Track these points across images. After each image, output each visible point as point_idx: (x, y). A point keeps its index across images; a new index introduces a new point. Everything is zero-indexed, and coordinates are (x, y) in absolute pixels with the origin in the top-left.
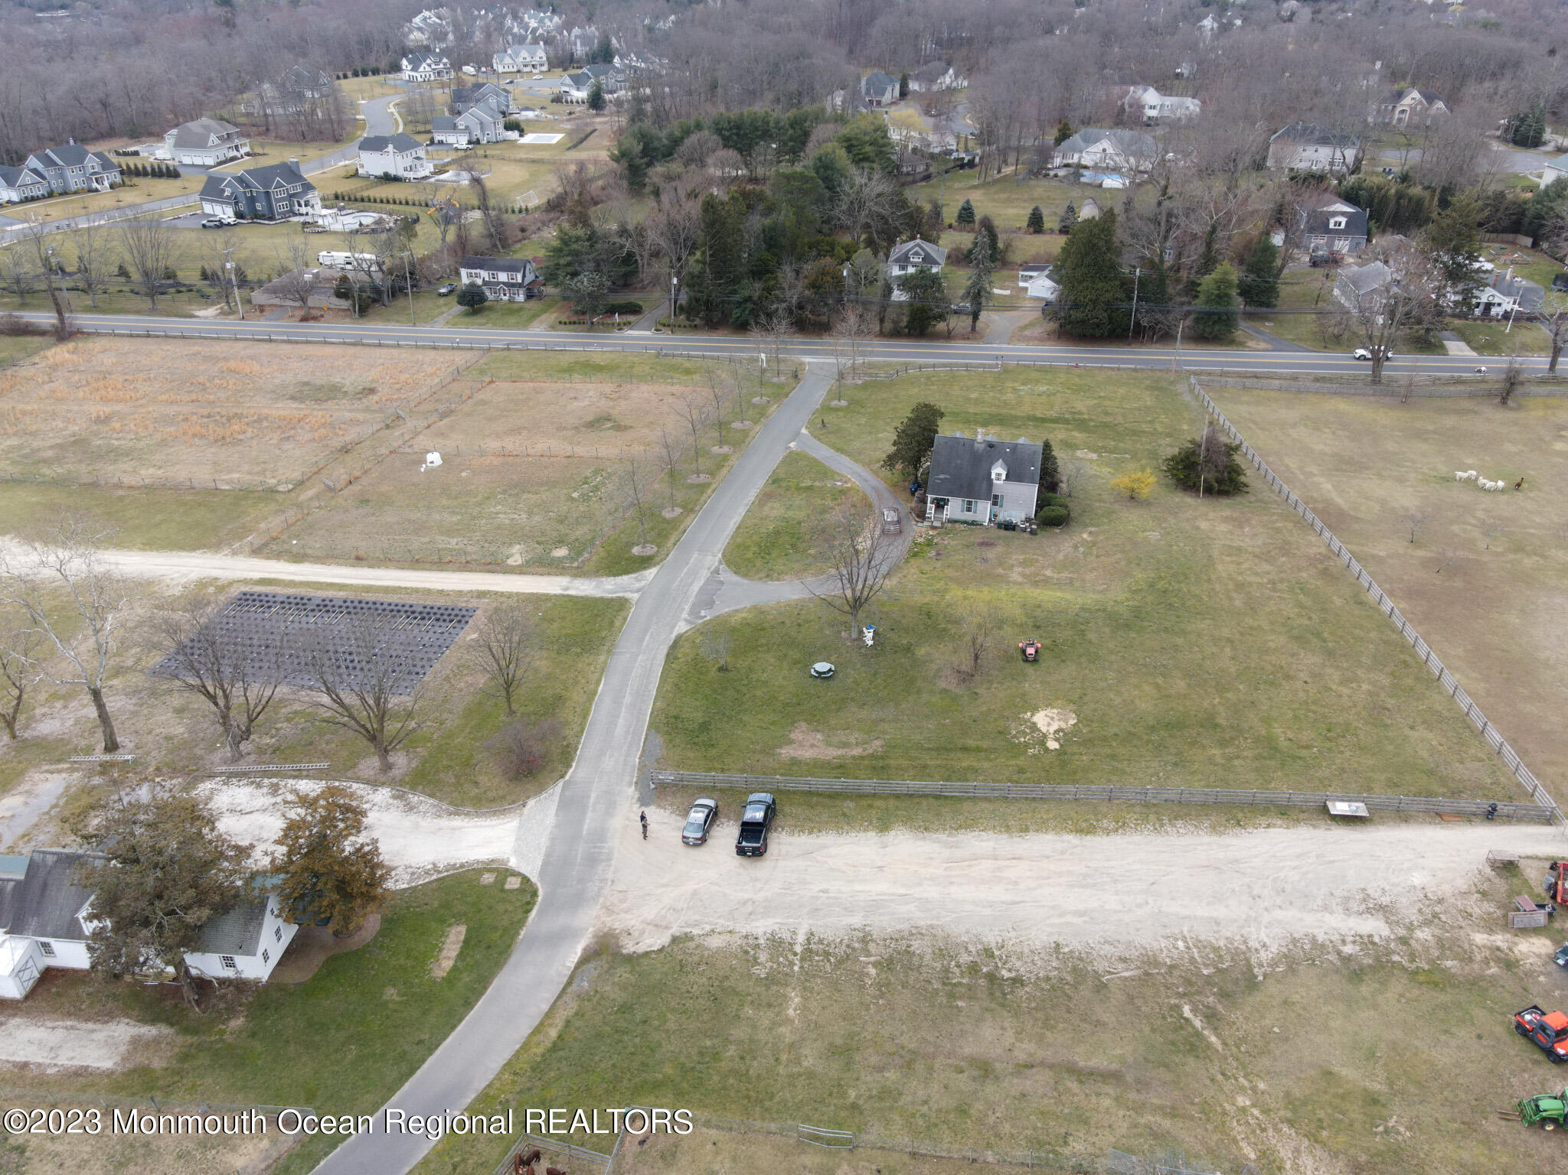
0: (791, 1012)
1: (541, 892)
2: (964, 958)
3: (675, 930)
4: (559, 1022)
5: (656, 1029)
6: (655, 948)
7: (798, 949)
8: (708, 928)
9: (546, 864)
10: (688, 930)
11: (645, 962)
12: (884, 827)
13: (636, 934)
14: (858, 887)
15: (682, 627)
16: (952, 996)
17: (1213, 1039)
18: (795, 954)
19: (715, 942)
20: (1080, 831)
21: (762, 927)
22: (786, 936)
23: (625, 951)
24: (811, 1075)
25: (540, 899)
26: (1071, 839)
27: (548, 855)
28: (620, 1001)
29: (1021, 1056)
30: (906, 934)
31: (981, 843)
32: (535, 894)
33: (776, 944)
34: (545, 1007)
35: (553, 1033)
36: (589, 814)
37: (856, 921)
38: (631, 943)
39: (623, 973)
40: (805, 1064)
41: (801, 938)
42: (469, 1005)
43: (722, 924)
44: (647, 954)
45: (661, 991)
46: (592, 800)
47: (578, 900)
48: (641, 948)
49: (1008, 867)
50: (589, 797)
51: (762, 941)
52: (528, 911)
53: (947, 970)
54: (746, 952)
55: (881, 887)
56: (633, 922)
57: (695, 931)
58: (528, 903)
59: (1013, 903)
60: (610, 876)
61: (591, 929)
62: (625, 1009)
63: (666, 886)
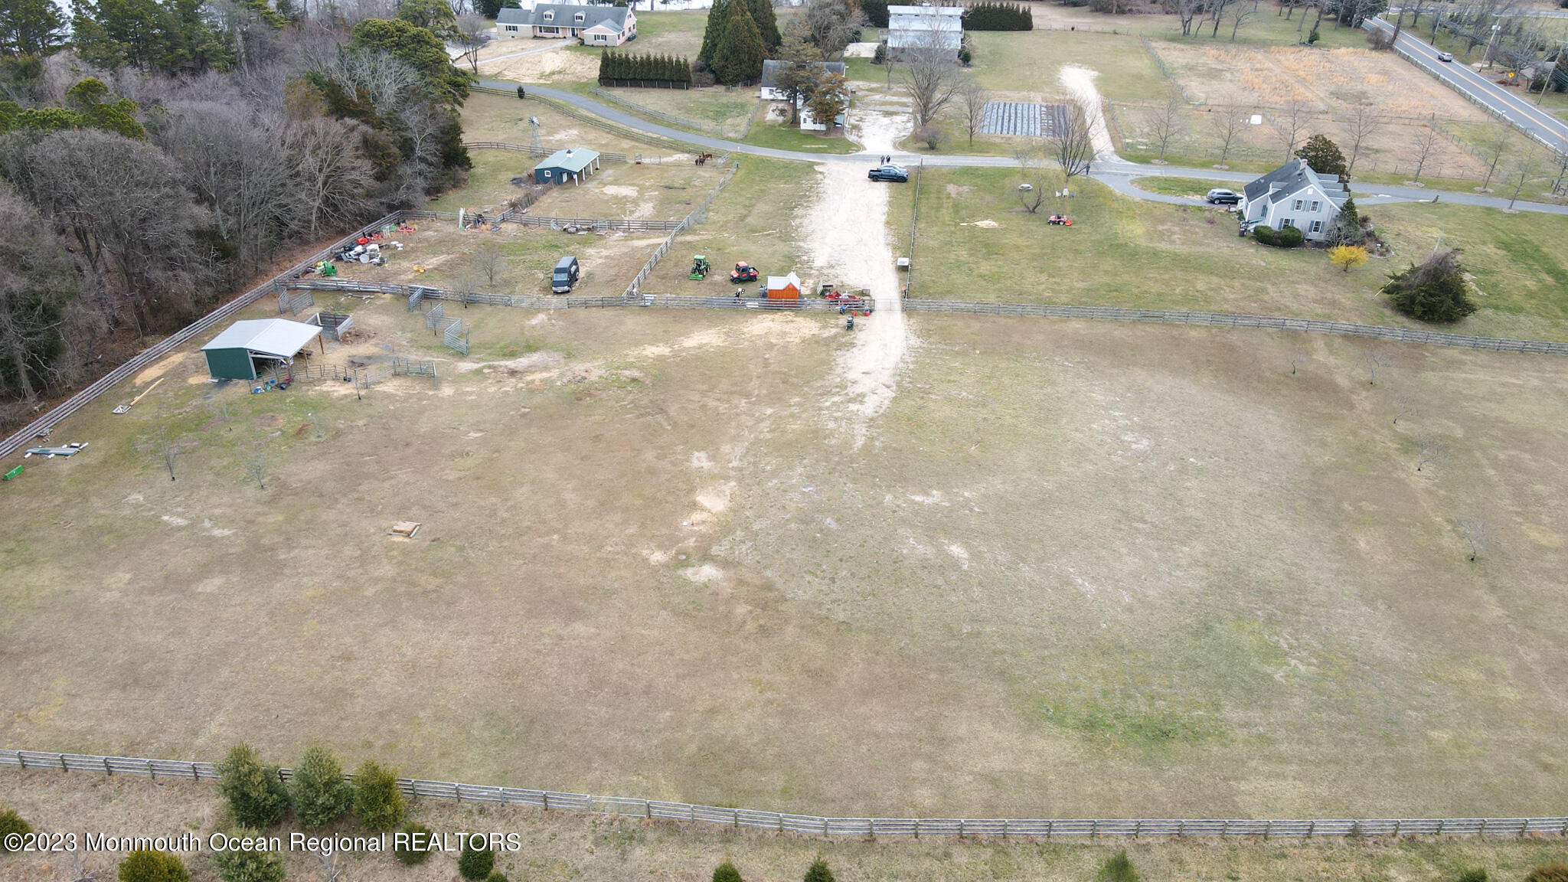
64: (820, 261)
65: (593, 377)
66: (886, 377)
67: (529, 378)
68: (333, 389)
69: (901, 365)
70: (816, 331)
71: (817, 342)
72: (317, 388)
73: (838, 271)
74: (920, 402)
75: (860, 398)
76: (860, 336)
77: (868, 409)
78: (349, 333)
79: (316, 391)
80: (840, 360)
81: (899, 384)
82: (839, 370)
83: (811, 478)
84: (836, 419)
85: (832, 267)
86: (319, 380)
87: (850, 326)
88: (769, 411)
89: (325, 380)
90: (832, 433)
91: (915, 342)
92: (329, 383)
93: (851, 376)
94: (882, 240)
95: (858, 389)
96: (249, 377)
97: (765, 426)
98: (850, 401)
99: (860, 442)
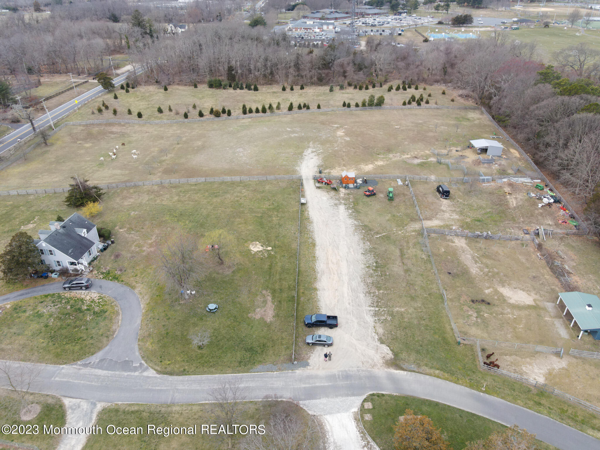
0: (403, 310)
1: (371, 393)
2: (372, 271)
3: (378, 343)
4: (432, 371)
5: (423, 342)
6: (388, 348)
7: (377, 309)
8: (374, 334)
9: (353, 395)
10: (376, 340)
11: (395, 350)
12: (316, 289)
13: (383, 355)
14: (346, 295)
15: (151, 373)
16: (386, 275)
17: (384, 234)
18: (379, 310)
19: (381, 331)
20: (314, 245)
21: (370, 319)
22: (372, 313)
23: (393, 357)
24: (423, 304)
25: (375, 392)
26: (317, 248)
27: (347, 395)
28: (415, 355)
29: (400, 264)
30: (365, 283)
31: (320, 266)
32: (373, 395)
33: (376, 314)
34: (427, 377)
35: (437, 372)
36: (317, 384)
37: (362, 296)
38: (388, 356)
39: (404, 355)
40: (420, 305)
41: (372, 309)
42: (437, 404)
43: (371, 330)
44: (391, 350)
45: (407, 344)
46: (307, 386)
47: (372, 378)
48: (390, 352)
49: (331, 261)
50: (305, 388)
51: (376, 319)
52: (383, 395)
53: (377, 276)
54: (382, 322)
55: (345, 289)
56: (378, 357)
57: (377, 337)
58: (378, 396)
59: (347, 261)
60: (355, 369)
61: (386, 370)
62: (418, 352)
63: (356, 349)
64: (342, 208)
65: (391, 156)
66: (306, 158)
67: (409, 156)
69: (302, 161)
70: (332, 171)
71: (330, 167)
73: (333, 202)
74: (296, 152)
75: (313, 152)
76: (316, 169)
77: (310, 150)
80: (321, 161)
81: (303, 156)
82: (320, 158)
83: (321, 136)
84: (318, 147)
85: (336, 205)
87: (320, 172)
88: (336, 148)
90: (318, 144)
91: (297, 168)
93: (317, 157)
94: (315, 224)
95: (314, 154)
97: (336, 145)
98: (315, 151)
99: (311, 143)
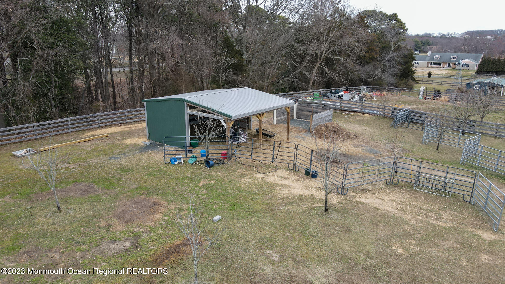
68: (284, 182)
72: (260, 176)
78: (327, 127)
79: (256, 178)
86: (268, 166)
89: (277, 168)
92: (281, 173)
96: (181, 145)
